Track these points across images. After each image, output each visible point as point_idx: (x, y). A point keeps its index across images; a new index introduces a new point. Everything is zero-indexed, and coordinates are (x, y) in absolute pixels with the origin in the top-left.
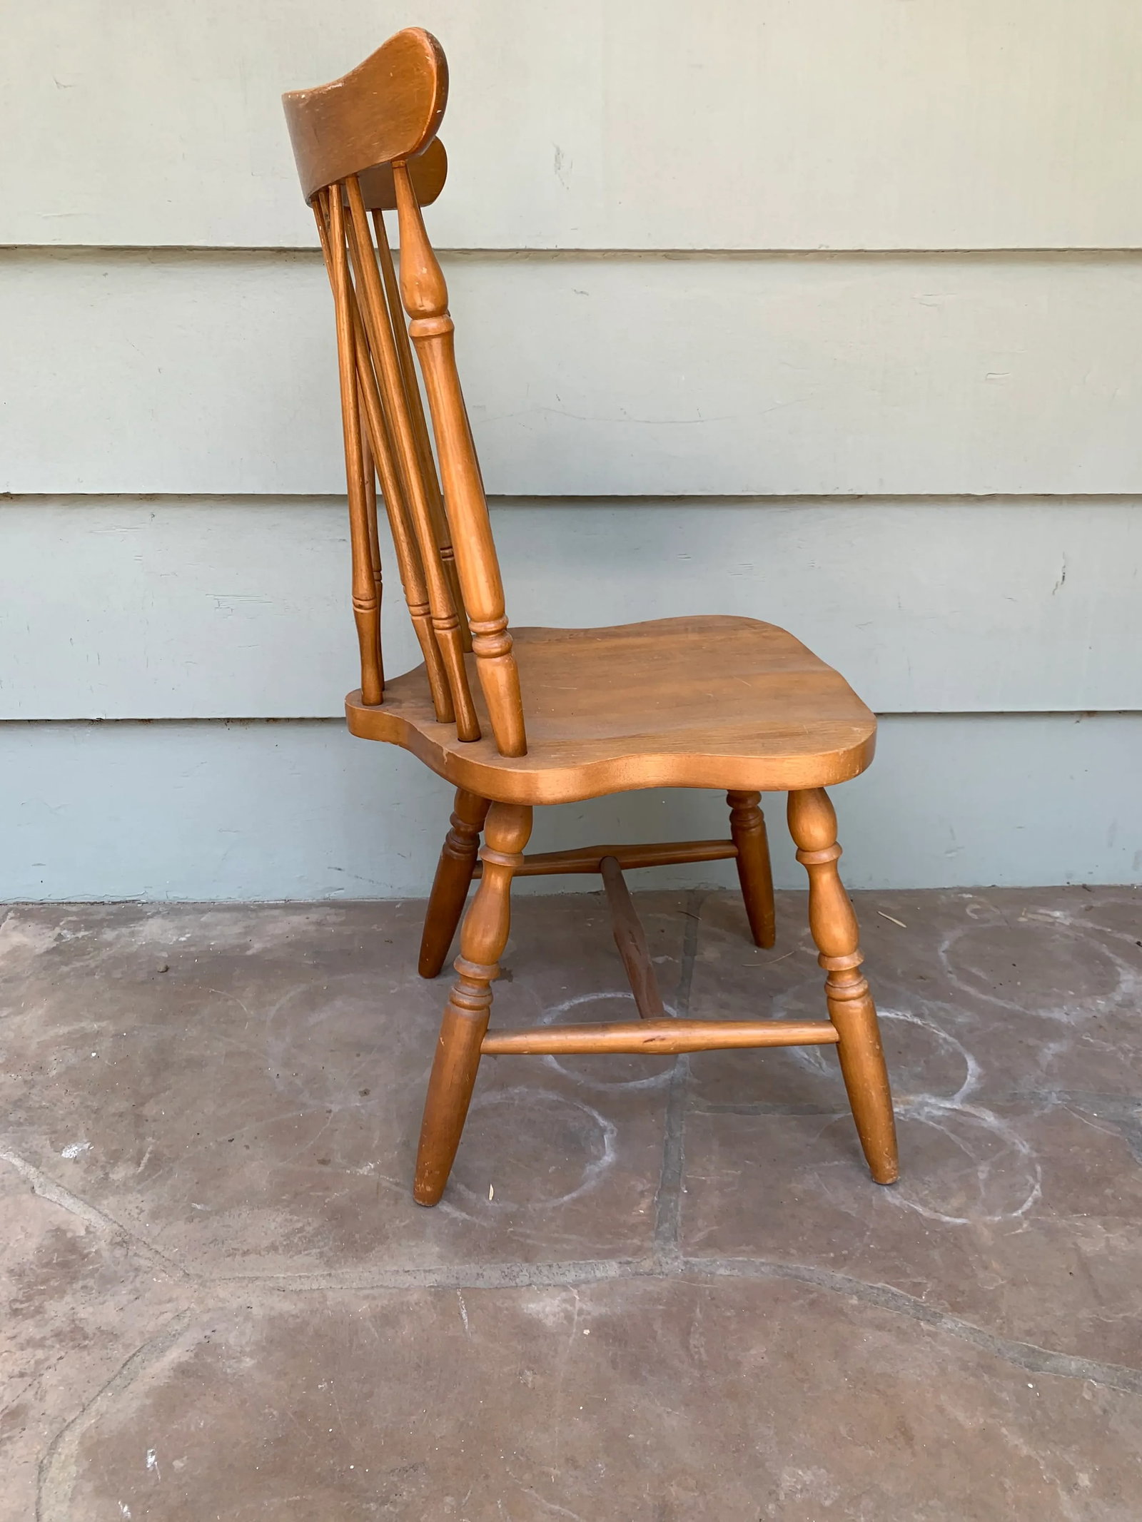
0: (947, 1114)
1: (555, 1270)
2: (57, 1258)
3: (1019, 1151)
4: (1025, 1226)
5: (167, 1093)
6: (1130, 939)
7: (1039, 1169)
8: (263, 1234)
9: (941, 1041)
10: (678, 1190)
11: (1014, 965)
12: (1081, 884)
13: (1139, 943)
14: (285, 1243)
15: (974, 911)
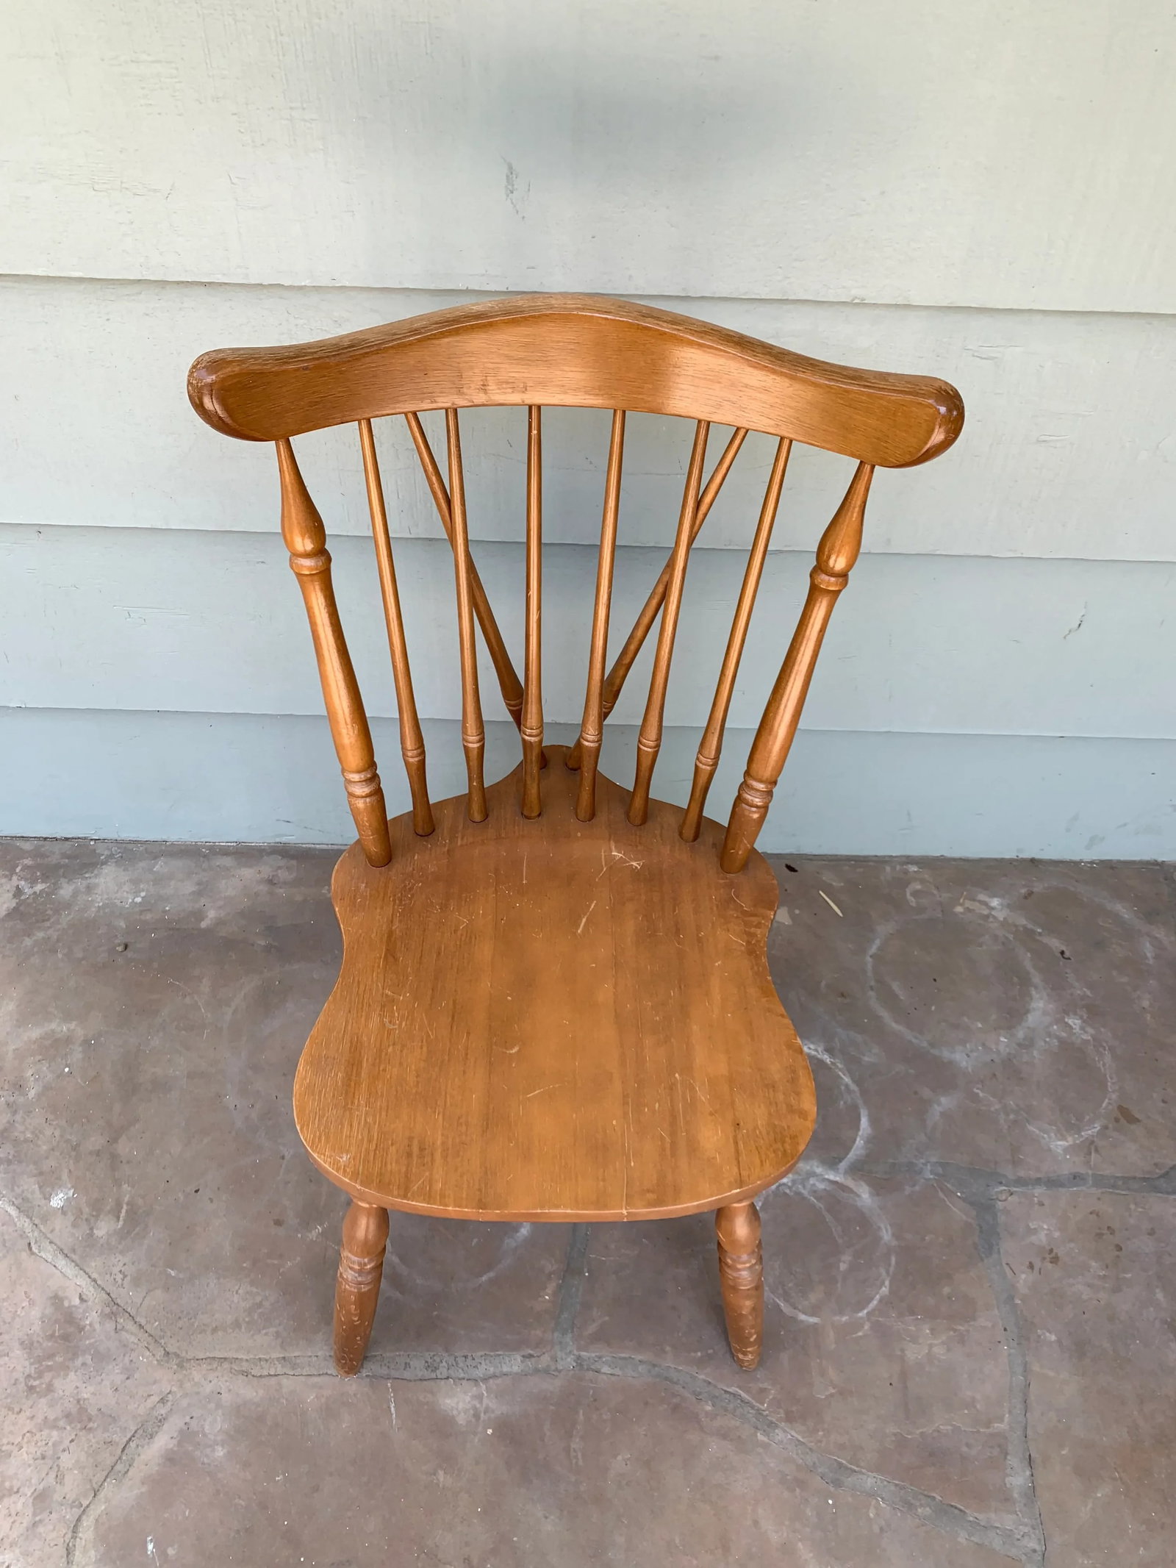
0: (828, 1188)
1: (469, 1361)
2: (59, 1330)
3: (881, 1238)
4: (866, 1327)
5: (137, 1126)
6: (1056, 944)
7: (893, 1260)
8: (229, 1309)
9: (843, 1088)
10: (581, 1273)
11: (935, 980)
12: (1030, 857)
13: (1062, 953)
14: (247, 1319)
15: (916, 894)
